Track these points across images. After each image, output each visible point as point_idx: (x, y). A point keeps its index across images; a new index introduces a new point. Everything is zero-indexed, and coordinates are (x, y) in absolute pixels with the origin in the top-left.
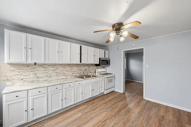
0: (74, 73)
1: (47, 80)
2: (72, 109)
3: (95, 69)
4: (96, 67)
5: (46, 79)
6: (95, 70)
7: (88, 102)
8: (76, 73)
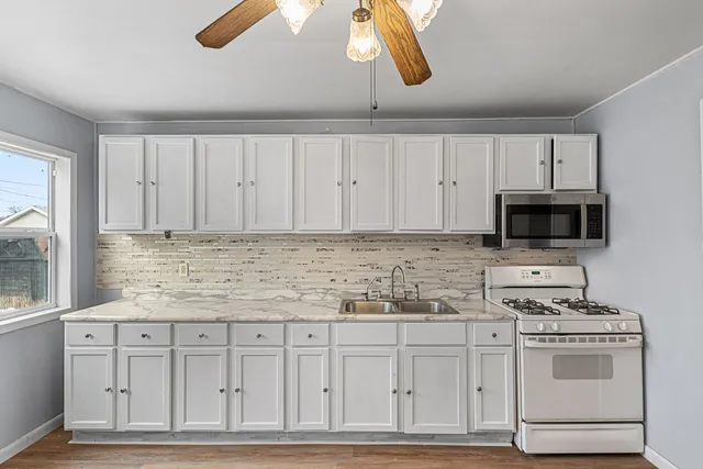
0: (339, 279)
1: (223, 297)
2: (275, 451)
3: (477, 265)
4: (487, 253)
5: (220, 292)
6: (483, 273)
7: (370, 451)
8: (352, 278)
